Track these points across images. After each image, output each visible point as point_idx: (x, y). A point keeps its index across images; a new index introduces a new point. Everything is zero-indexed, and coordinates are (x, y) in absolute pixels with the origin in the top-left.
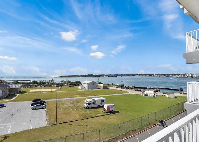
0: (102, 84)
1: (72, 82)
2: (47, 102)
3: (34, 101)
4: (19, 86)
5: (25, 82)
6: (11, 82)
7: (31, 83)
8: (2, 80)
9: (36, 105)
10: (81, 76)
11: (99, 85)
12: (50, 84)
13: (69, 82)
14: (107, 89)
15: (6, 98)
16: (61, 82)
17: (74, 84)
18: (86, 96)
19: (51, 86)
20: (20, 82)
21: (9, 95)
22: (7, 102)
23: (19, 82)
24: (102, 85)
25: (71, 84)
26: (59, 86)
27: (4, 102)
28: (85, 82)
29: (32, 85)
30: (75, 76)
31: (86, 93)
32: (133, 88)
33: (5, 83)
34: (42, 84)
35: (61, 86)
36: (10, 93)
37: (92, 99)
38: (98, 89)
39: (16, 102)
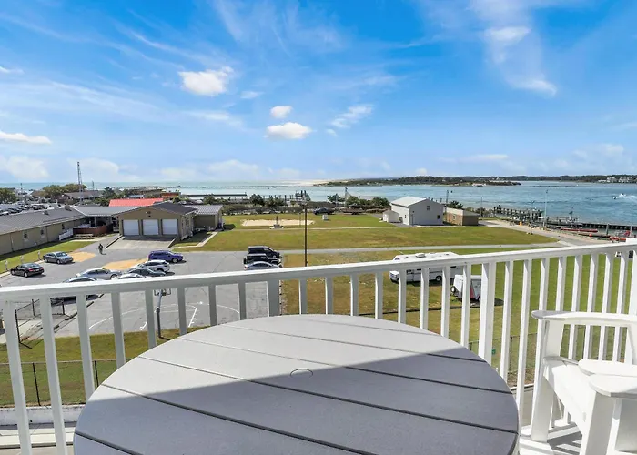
0: (460, 207)
1: (363, 202)
2: (286, 256)
3: (252, 251)
4: (215, 209)
5: (232, 198)
6: (199, 200)
7: (246, 202)
8: (177, 194)
9: (255, 263)
10: (395, 181)
11: (449, 211)
12: (297, 205)
13: (353, 199)
14: (477, 225)
15: (187, 239)
16: (328, 201)
17: (367, 208)
18: (402, 244)
19: (298, 210)
20: (220, 198)
21: (194, 234)
22: (188, 250)
23: (216, 198)
24: (460, 212)
25: (359, 207)
26: (323, 212)
27: (182, 250)
28: (404, 202)
29: (248, 209)
30: (373, 182)
31: (402, 236)
32: (578, 226)
33: (185, 203)
34: (275, 206)
35: (330, 213)
36: (195, 228)
37: (417, 254)
38: (445, 223)
39: (210, 252)
